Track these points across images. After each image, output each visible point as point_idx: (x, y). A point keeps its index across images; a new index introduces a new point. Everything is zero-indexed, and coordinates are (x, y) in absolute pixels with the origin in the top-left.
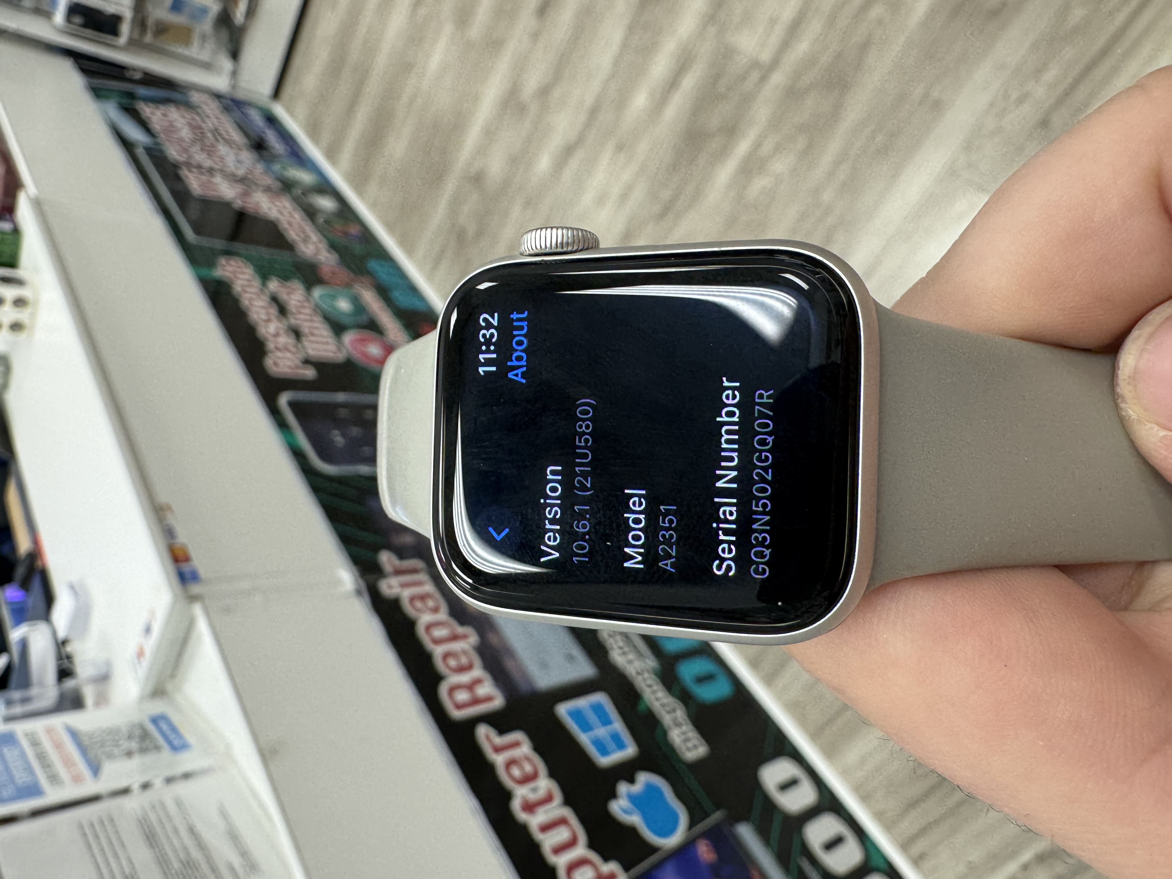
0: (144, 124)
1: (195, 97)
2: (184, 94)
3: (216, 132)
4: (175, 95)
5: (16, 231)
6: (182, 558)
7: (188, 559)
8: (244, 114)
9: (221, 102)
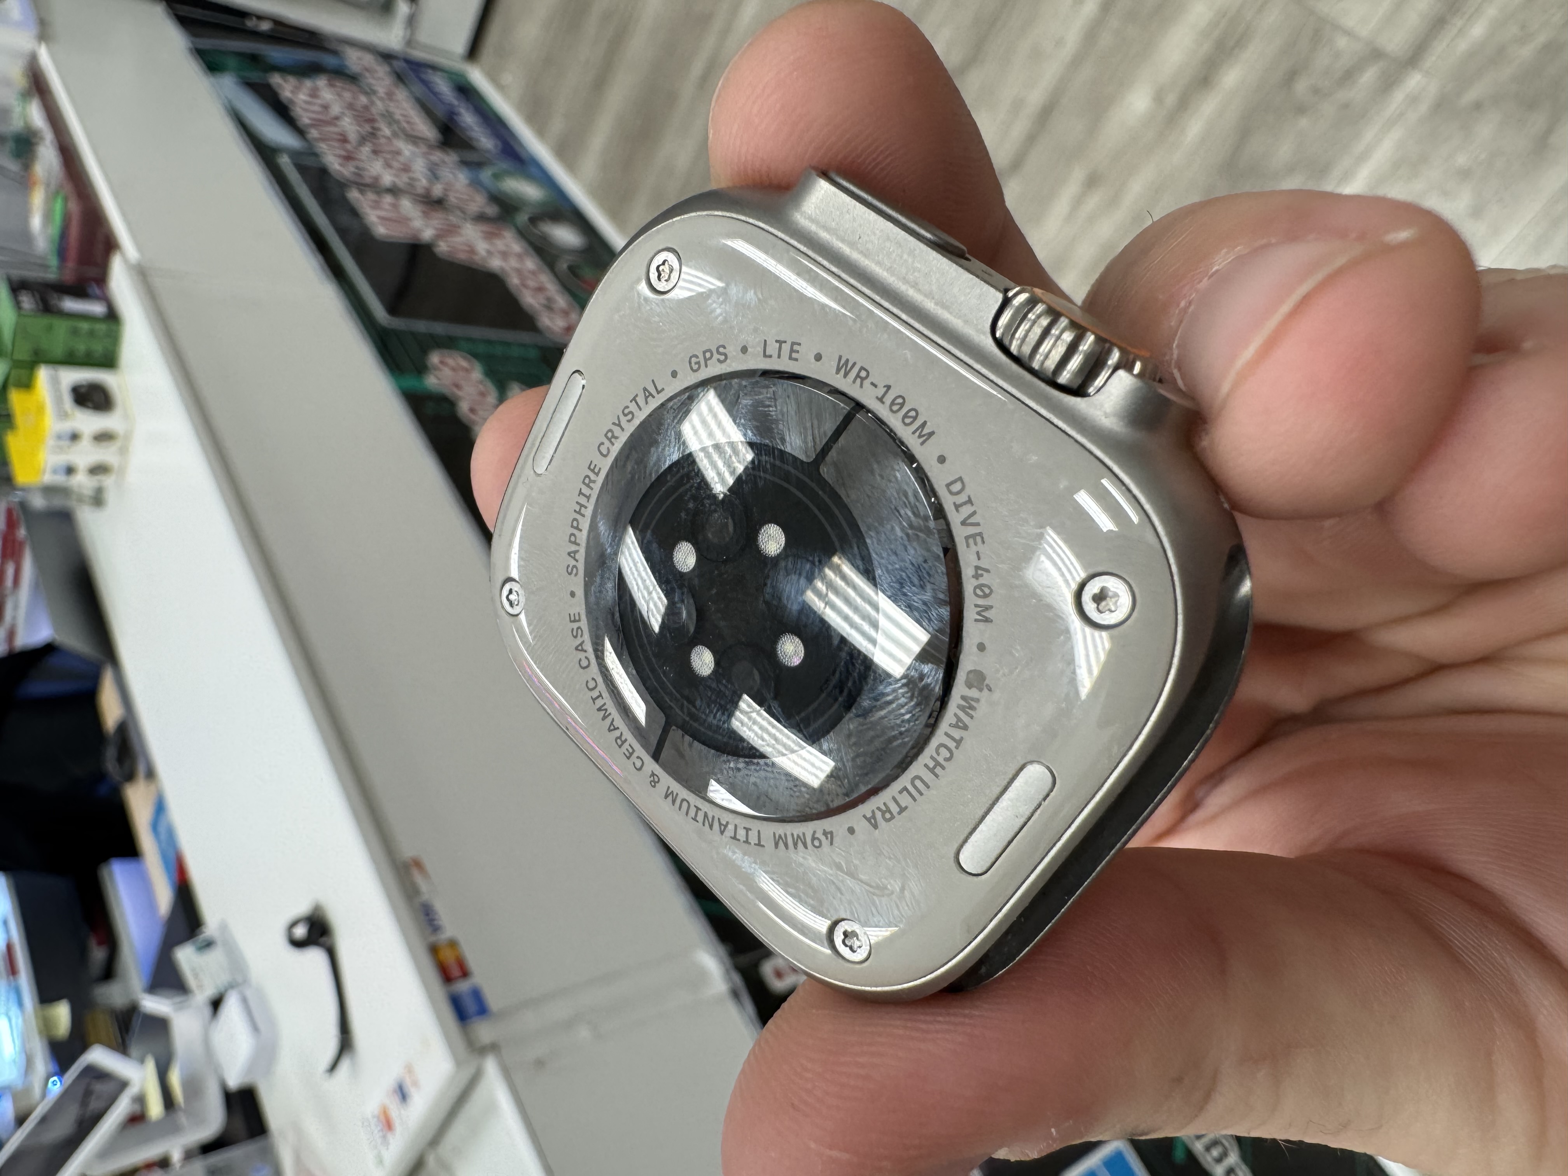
0: (283, 112)
1: (354, 60)
2: (335, 53)
3: (389, 118)
4: (325, 59)
5: (112, 316)
6: (455, 972)
7: (465, 973)
8: (426, 83)
9: (391, 65)
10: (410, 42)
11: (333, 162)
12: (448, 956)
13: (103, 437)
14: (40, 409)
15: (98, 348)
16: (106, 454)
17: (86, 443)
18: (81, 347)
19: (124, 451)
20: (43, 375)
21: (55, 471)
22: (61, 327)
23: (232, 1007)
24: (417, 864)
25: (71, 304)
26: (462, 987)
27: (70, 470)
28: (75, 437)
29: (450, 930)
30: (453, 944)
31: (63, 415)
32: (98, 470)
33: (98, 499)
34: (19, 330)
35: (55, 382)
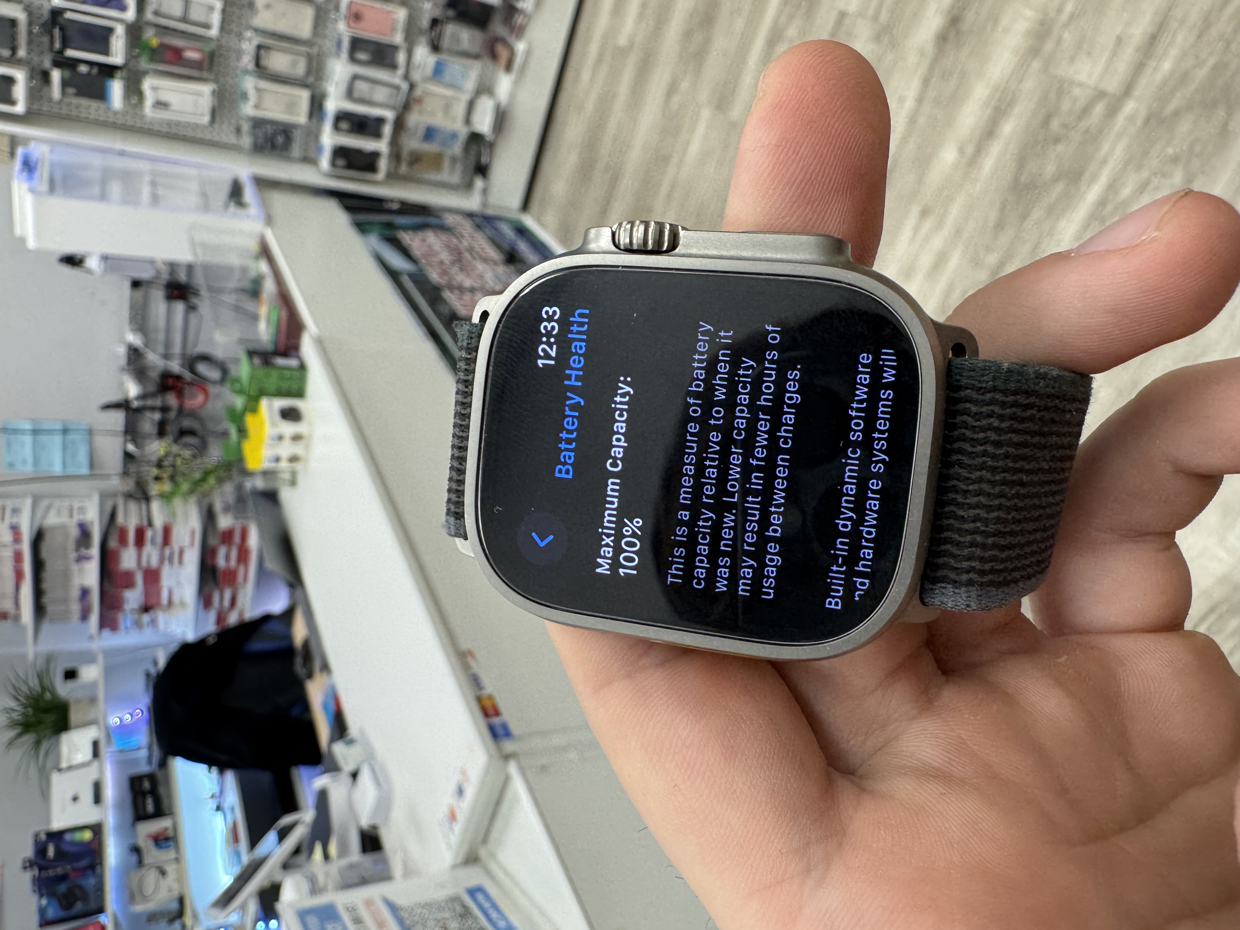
0: (405, 252)
1: (450, 219)
2: (438, 217)
3: (471, 250)
4: (431, 220)
5: (302, 367)
6: (491, 712)
7: (497, 713)
8: (496, 229)
9: (473, 220)
10: (485, 205)
11: (434, 276)
12: (488, 704)
13: (297, 438)
14: (262, 423)
15: (295, 386)
16: (298, 449)
17: (287, 442)
18: (285, 385)
19: (307, 447)
20: (264, 403)
21: (270, 461)
22: (275, 374)
23: (365, 777)
24: (470, 653)
25: (280, 361)
26: (496, 721)
27: (277, 460)
28: (280, 438)
29: (489, 688)
30: (490, 697)
31: (274, 424)
32: (294, 459)
33: (293, 483)
34: (252, 377)
35: (270, 407)
